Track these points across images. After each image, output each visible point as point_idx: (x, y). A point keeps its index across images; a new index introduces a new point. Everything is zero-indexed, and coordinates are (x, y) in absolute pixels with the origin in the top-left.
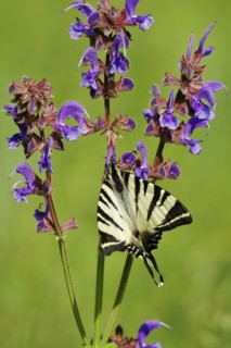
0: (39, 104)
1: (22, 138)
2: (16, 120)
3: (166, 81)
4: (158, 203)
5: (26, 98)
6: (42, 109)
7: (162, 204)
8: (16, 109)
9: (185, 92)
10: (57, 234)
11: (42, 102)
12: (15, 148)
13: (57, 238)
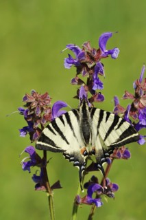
0: (42, 109)
1: (29, 129)
2: (26, 119)
3: (125, 96)
4: (116, 127)
5: (34, 105)
6: (44, 112)
7: (119, 127)
8: (27, 112)
9: (136, 106)
10: (47, 191)
11: (45, 108)
12: (24, 136)
13: (48, 195)
